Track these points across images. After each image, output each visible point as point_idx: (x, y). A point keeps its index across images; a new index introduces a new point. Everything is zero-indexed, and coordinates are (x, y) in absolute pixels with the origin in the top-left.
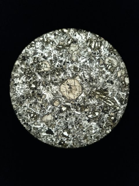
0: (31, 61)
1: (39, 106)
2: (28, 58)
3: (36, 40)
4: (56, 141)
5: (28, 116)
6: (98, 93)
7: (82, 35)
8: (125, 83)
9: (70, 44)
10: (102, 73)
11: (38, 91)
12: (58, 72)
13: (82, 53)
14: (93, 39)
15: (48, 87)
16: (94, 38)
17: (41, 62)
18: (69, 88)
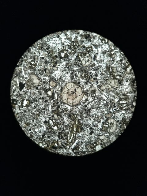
0: (87, 44)
1: (44, 67)
2: (90, 40)
3: (110, 43)
4: (15, 96)
5: (31, 59)
6: (76, 122)
7: (130, 87)
8: (95, 146)
9: (116, 79)
10: (97, 120)
11: (58, 61)
12: (85, 76)
13: (112, 93)
14: (128, 100)
15: (66, 70)
16: (130, 101)
17: (90, 55)
18: (72, 91)
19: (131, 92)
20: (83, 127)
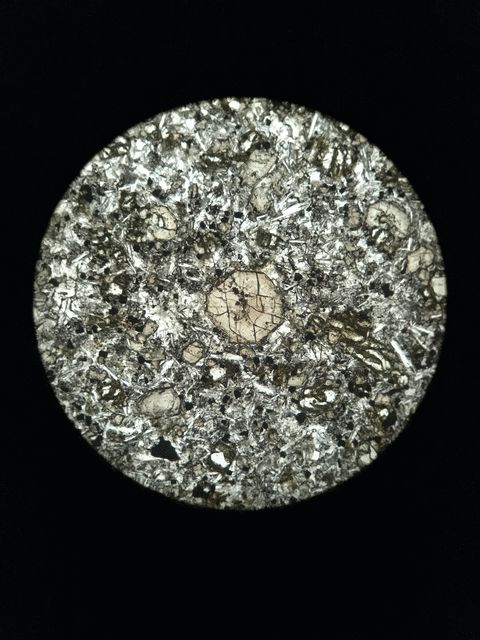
0: (110, 204)
1: (132, 360)
2: (101, 191)
3: (132, 132)
4: (186, 482)
5: (93, 392)
6: (337, 324)
7: (290, 121)
8: (433, 294)
9: (248, 153)
10: (355, 257)
11: (129, 310)
12: (204, 245)
13: (289, 183)
14: (328, 139)
15: (164, 297)
16: (333, 135)
17: (146, 207)
18: (237, 304)
19: (307, 124)
20: (358, 311)
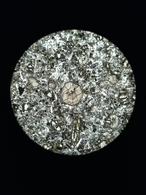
0: (82, 43)
1: (42, 70)
2: (84, 39)
3: (105, 39)
4: (15, 101)
5: (28, 63)
6: (79, 121)
7: (128, 82)
8: (100, 143)
9: (114, 74)
10: (99, 117)
11: (55, 62)
12: (83, 74)
13: (111, 89)
14: (128, 94)
15: (64, 70)
16: (130, 95)
17: (86, 53)
18: (71, 91)
20: (85, 125)
